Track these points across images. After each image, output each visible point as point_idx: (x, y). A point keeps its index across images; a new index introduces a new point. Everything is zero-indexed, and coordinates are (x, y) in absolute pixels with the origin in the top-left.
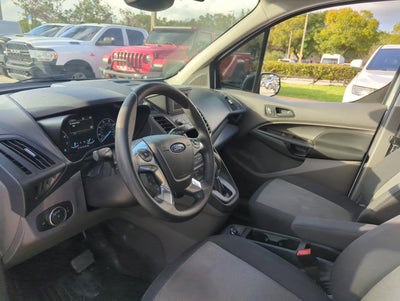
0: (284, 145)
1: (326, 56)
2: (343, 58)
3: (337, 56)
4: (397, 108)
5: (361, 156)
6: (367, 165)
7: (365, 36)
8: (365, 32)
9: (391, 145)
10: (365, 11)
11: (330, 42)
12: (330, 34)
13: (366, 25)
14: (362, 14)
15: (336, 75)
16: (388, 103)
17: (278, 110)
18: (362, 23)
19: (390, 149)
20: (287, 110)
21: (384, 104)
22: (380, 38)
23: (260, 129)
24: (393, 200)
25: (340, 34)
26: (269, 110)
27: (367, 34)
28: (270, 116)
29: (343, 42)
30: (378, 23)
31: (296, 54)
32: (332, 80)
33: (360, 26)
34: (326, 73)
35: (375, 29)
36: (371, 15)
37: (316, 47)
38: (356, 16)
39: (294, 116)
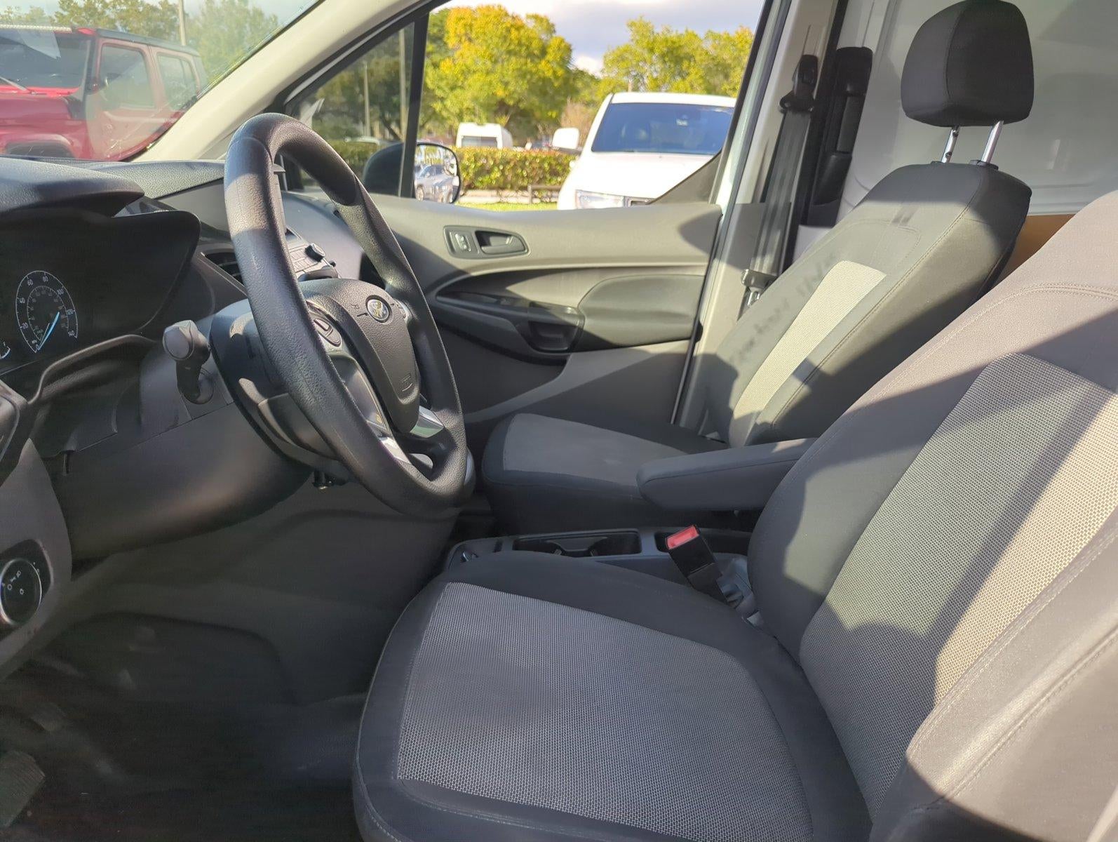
0: (512, 328)
1: (467, 129)
2: (509, 136)
3: (495, 130)
4: (744, 206)
5: (688, 327)
6: (701, 348)
7: (545, 80)
8: (546, 68)
9: (748, 290)
10: (536, 17)
11: (468, 94)
12: (467, 72)
13: (544, 52)
14: (531, 24)
15: (509, 175)
16: (723, 200)
17: (483, 237)
18: (535, 45)
19: (745, 300)
20: (506, 235)
21: (714, 201)
22: (579, 85)
23: (441, 293)
24: (805, 389)
25: (488, 73)
26: (458, 239)
27: (549, 74)
28: (463, 254)
29: (501, 93)
30: (569, 49)
31: (386, 124)
32: (501, 187)
33: (530, 55)
34: (483, 171)
35: (565, 60)
36: (551, 29)
37: (437, 106)
38: (518, 29)
39: (523, 248)
